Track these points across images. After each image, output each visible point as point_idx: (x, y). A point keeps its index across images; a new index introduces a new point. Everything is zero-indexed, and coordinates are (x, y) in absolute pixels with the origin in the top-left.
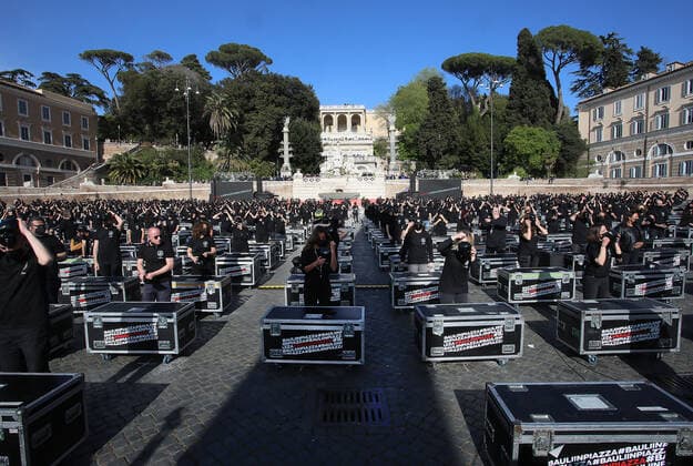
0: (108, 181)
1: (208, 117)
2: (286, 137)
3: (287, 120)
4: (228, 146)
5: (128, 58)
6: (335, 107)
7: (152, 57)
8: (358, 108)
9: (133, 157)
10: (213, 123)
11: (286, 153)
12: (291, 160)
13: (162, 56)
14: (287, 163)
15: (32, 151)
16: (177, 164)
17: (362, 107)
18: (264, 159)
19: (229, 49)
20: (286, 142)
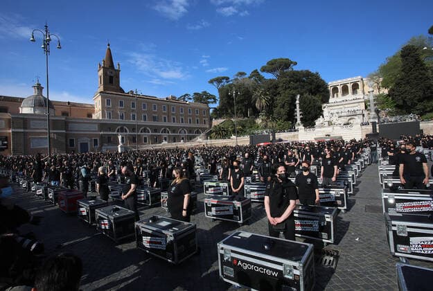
0: (211, 138)
1: (255, 102)
2: (298, 106)
3: (298, 96)
4: (266, 115)
5: (227, 79)
6: (339, 81)
7: (237, 75)
8: (356, 79)
9: (221, 126)
10: (257, 105)
11: (298, 115)
12: (301, 119)
13: (242, 74)
14: (299, 121)
15: (184, 127)
16: (241, 127)
17: (360, 77)
18: (285, 120)
19: (271, 63)
20: (298, 109)
